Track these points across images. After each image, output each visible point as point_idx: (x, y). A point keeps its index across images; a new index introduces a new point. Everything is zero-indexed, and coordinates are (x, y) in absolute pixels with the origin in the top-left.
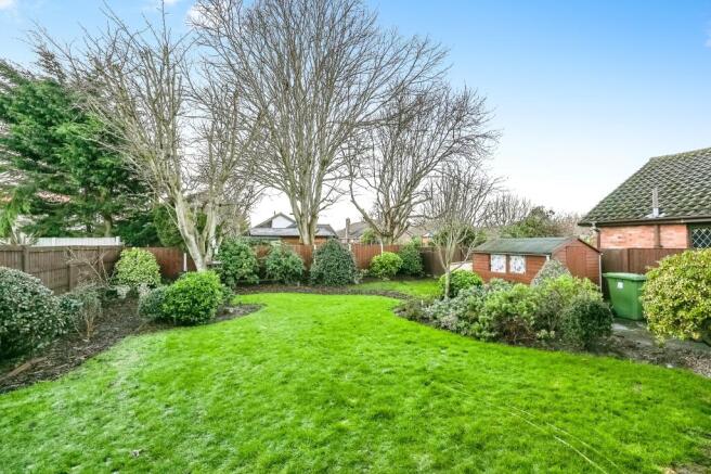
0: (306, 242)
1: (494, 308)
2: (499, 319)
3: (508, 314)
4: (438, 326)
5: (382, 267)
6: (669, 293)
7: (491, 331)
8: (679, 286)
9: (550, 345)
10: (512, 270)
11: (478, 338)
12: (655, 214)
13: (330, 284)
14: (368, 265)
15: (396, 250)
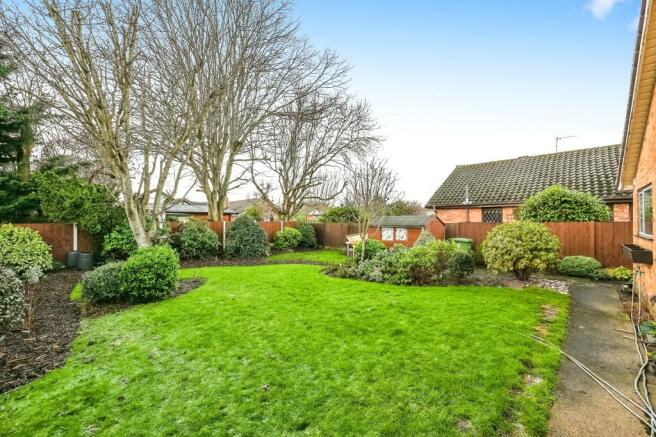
0: (216, 218)
1: (408, 263)
2: (412, 269)
3: (417, 266)
4: (367, 279)
5: (286, 240)
6: (501, 246)
7: (408, 278)
8: (505, 242)
9: (442, 283)
10: (397, 238)
11: (398, 284)
12: (467, 202)
13: (246, 258)
14: (272, 239)
15: (294, 225)
